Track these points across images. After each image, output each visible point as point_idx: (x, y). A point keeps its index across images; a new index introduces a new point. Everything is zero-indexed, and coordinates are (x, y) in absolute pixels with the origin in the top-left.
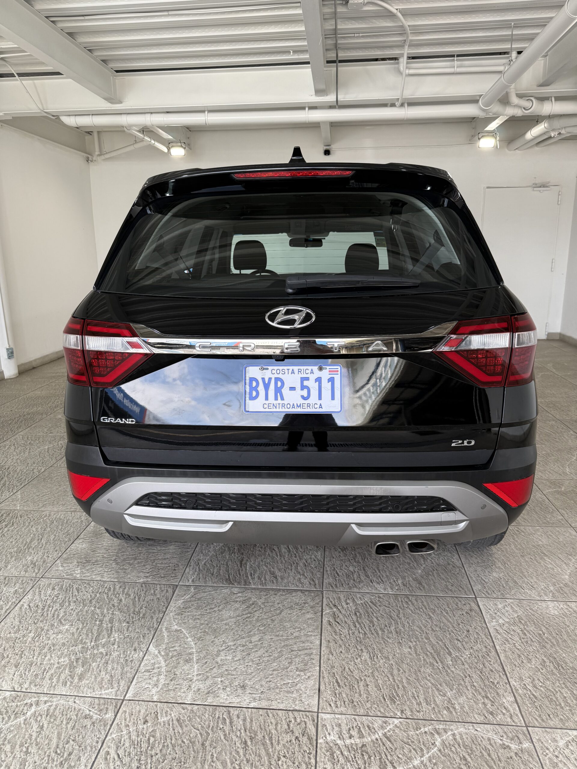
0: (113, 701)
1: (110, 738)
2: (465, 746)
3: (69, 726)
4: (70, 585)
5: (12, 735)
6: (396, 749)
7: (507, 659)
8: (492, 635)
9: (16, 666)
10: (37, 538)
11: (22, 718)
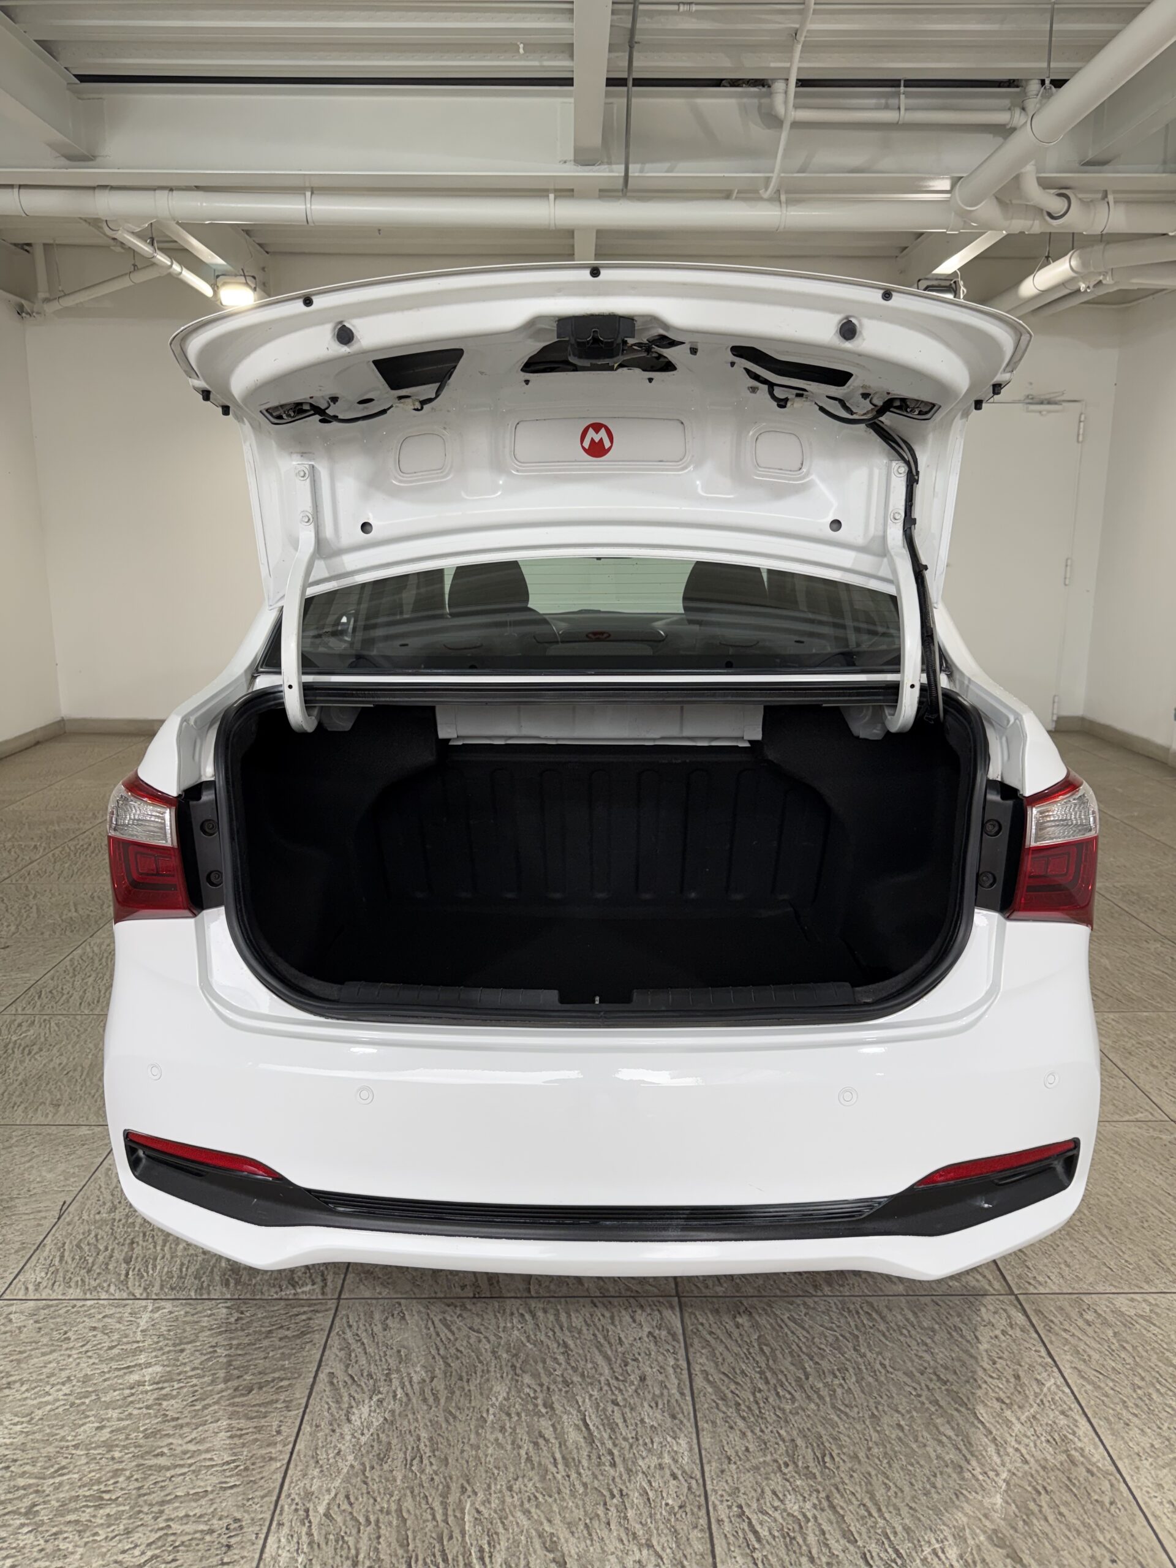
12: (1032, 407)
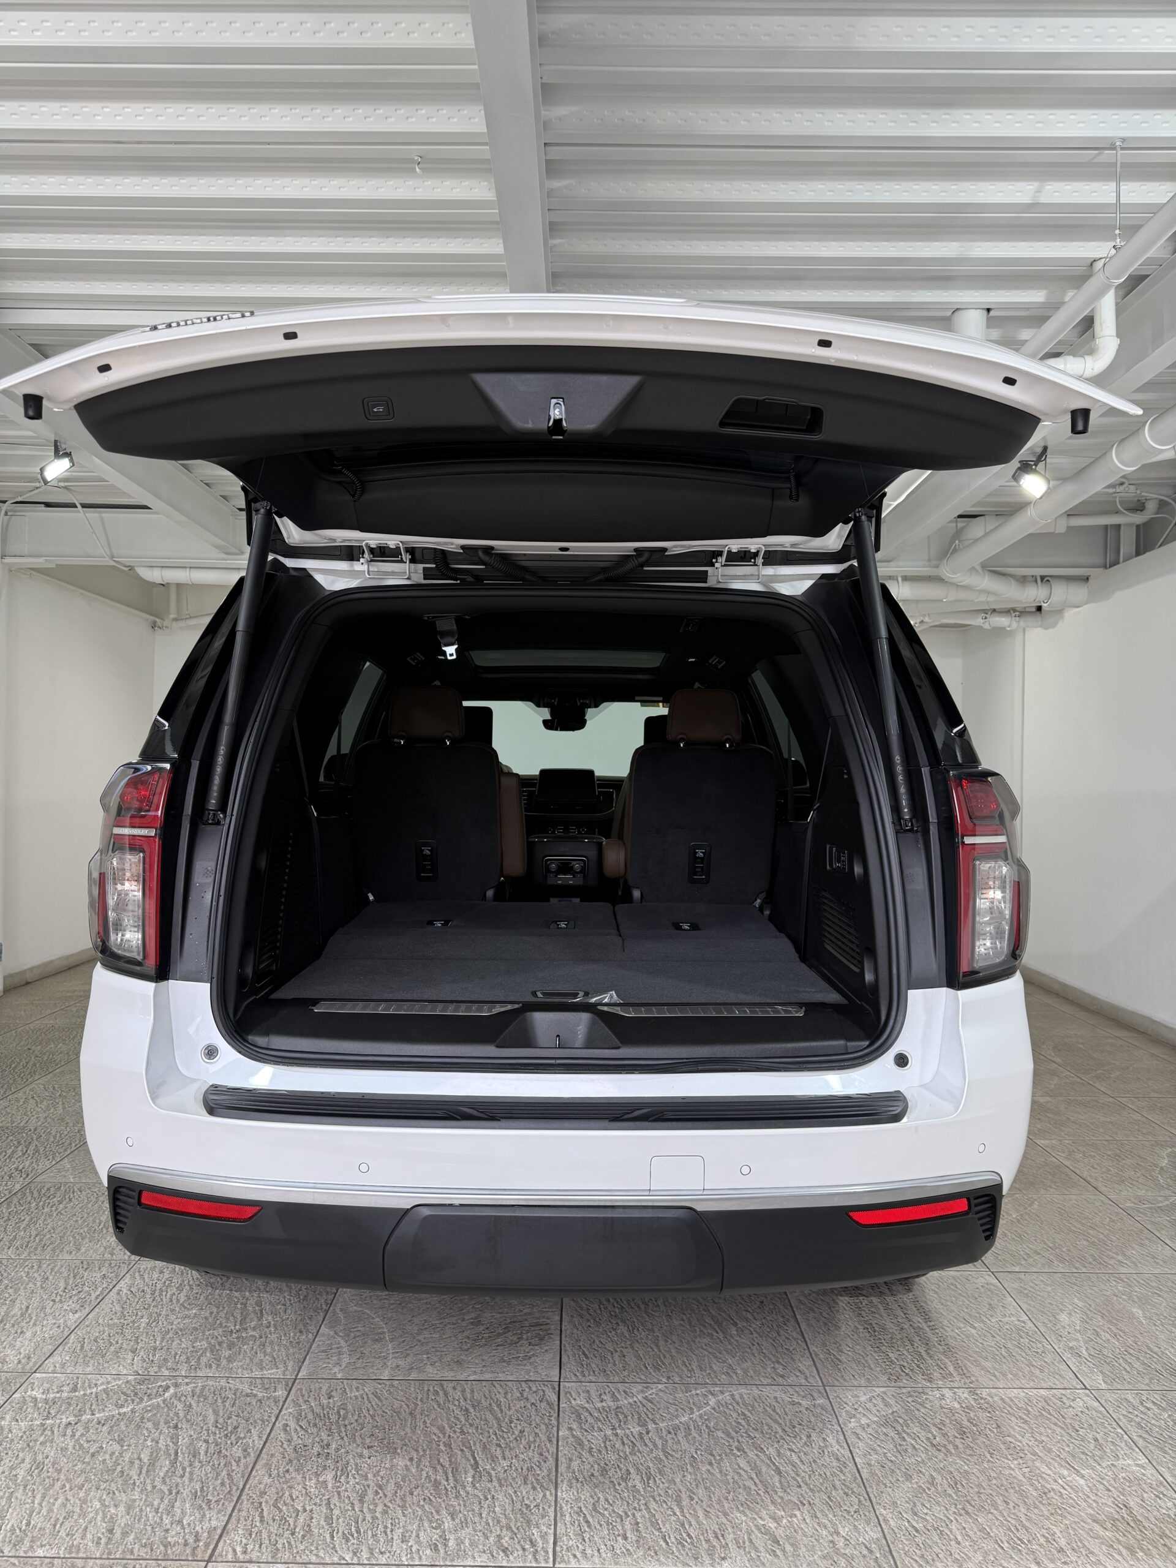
0: (282, 1380)
1: (286, 1412)
2: (746, 1405)
3: (227, 1404)
6: (659, 1409)
9: (134, 1351)
11: (160, 1399)
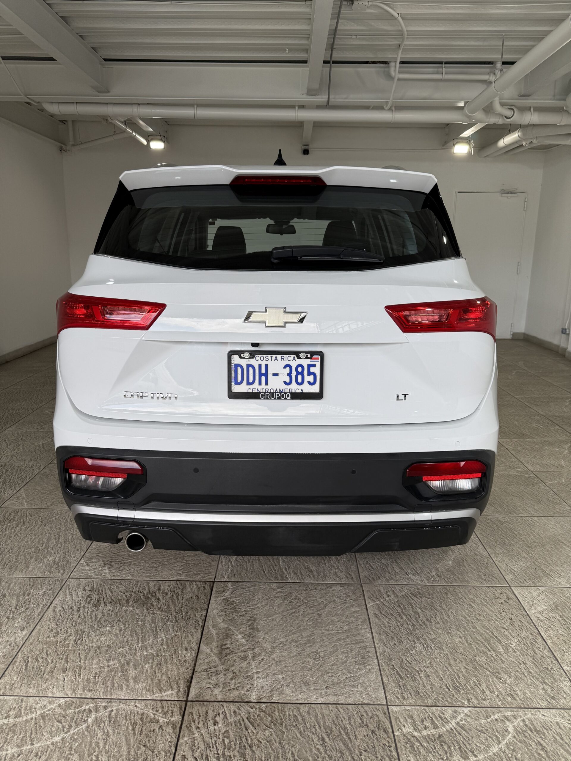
0: (176, 703)
1: (182, 741)
2: (538, 732)
3: (136, 732)
4: (101, 585)
5: (77, 744)
6: (472, 737)
7: (554, 645)
8: (535, 622)
9: (64, 670)
10: (53, 537)
11: (84, 726)
12: (504, 195)
